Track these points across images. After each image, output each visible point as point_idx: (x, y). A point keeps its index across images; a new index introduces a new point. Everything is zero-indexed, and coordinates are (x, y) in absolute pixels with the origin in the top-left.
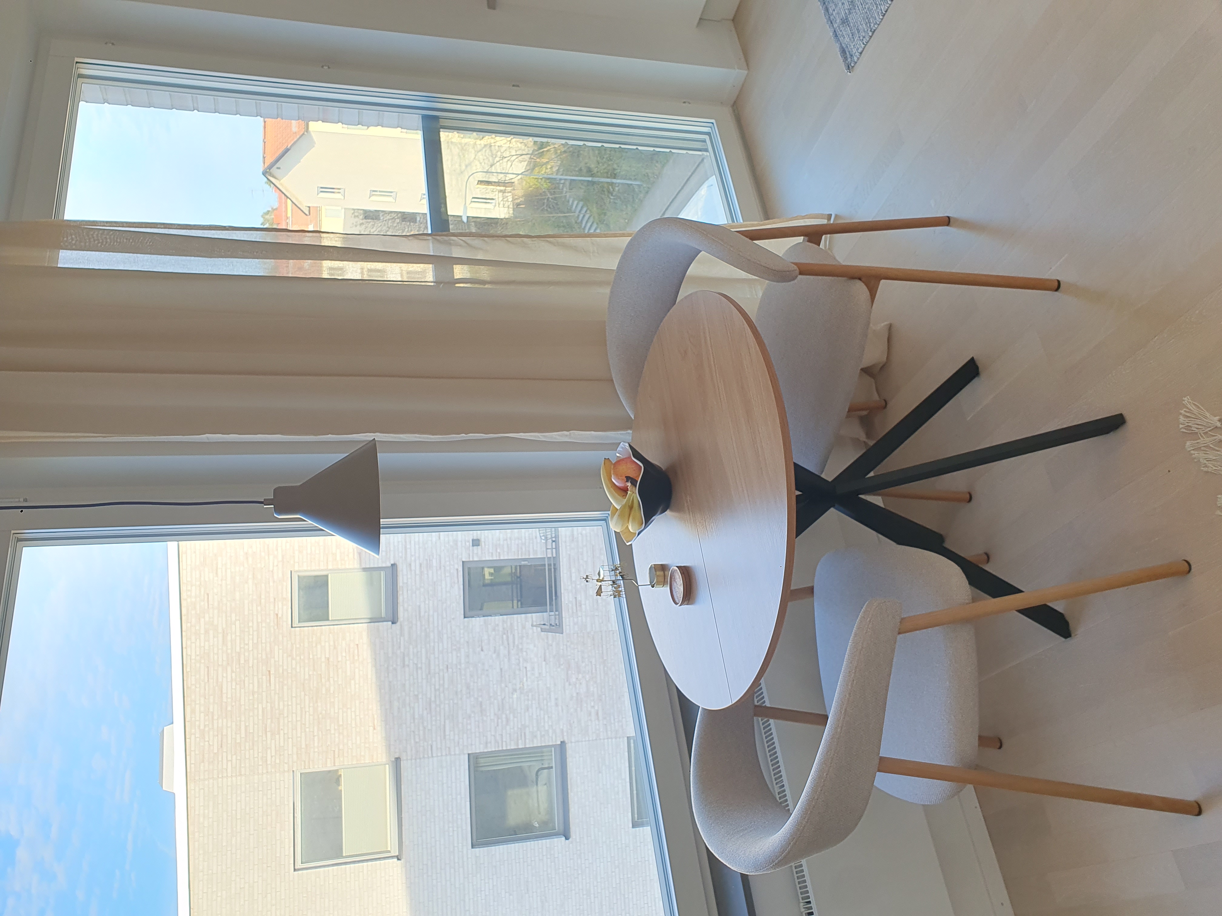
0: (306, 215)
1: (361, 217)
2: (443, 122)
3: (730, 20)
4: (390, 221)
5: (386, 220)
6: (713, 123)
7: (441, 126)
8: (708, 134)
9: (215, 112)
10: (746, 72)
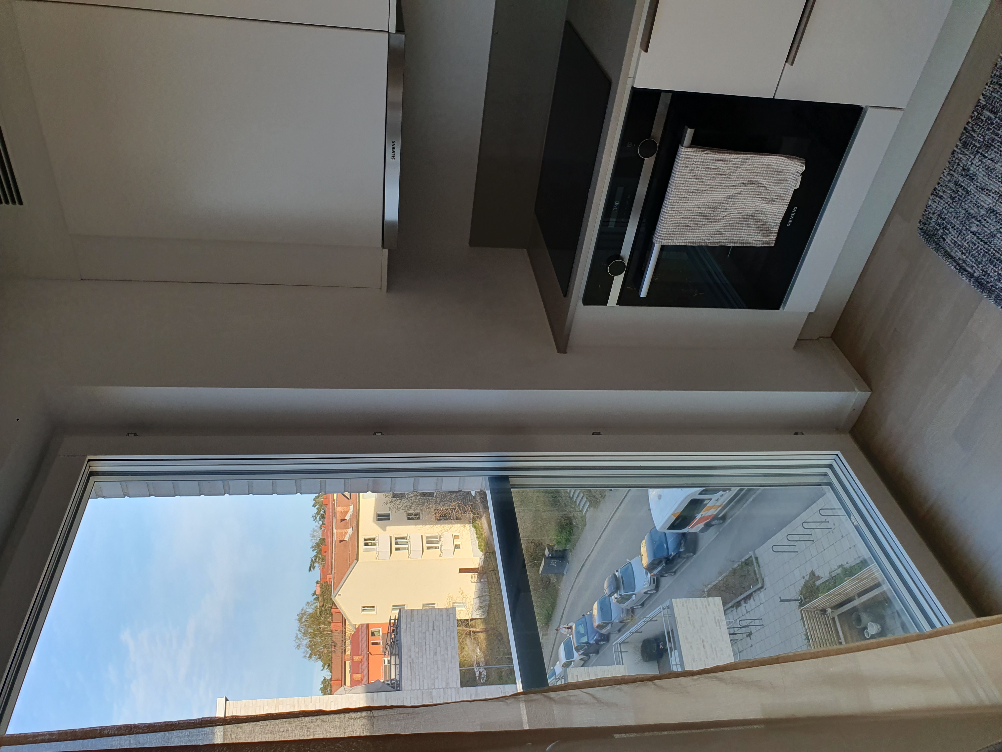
0: (348, 499)
1: (390, 497)
2: (513, 481)
3: (828, 338)
4: (413, 498)
5: (410, 498)
6: (837, 455)
7: (511, 485)
8: (830, 467)
9: (249, 494)
10: (870, 393)
